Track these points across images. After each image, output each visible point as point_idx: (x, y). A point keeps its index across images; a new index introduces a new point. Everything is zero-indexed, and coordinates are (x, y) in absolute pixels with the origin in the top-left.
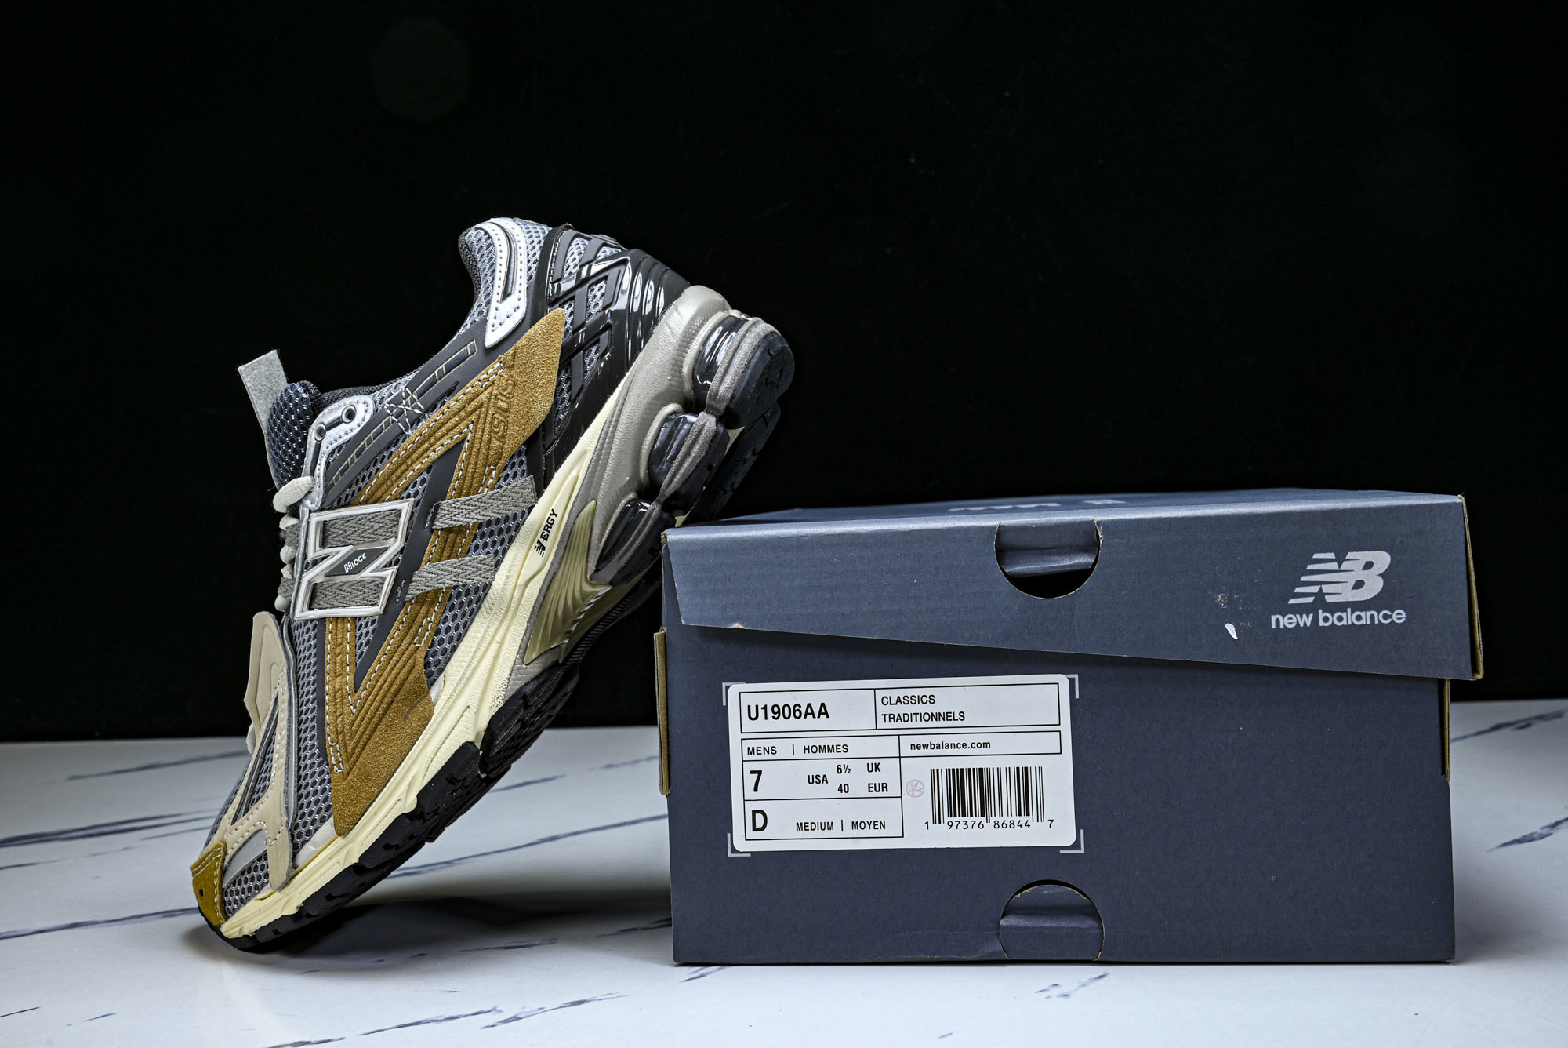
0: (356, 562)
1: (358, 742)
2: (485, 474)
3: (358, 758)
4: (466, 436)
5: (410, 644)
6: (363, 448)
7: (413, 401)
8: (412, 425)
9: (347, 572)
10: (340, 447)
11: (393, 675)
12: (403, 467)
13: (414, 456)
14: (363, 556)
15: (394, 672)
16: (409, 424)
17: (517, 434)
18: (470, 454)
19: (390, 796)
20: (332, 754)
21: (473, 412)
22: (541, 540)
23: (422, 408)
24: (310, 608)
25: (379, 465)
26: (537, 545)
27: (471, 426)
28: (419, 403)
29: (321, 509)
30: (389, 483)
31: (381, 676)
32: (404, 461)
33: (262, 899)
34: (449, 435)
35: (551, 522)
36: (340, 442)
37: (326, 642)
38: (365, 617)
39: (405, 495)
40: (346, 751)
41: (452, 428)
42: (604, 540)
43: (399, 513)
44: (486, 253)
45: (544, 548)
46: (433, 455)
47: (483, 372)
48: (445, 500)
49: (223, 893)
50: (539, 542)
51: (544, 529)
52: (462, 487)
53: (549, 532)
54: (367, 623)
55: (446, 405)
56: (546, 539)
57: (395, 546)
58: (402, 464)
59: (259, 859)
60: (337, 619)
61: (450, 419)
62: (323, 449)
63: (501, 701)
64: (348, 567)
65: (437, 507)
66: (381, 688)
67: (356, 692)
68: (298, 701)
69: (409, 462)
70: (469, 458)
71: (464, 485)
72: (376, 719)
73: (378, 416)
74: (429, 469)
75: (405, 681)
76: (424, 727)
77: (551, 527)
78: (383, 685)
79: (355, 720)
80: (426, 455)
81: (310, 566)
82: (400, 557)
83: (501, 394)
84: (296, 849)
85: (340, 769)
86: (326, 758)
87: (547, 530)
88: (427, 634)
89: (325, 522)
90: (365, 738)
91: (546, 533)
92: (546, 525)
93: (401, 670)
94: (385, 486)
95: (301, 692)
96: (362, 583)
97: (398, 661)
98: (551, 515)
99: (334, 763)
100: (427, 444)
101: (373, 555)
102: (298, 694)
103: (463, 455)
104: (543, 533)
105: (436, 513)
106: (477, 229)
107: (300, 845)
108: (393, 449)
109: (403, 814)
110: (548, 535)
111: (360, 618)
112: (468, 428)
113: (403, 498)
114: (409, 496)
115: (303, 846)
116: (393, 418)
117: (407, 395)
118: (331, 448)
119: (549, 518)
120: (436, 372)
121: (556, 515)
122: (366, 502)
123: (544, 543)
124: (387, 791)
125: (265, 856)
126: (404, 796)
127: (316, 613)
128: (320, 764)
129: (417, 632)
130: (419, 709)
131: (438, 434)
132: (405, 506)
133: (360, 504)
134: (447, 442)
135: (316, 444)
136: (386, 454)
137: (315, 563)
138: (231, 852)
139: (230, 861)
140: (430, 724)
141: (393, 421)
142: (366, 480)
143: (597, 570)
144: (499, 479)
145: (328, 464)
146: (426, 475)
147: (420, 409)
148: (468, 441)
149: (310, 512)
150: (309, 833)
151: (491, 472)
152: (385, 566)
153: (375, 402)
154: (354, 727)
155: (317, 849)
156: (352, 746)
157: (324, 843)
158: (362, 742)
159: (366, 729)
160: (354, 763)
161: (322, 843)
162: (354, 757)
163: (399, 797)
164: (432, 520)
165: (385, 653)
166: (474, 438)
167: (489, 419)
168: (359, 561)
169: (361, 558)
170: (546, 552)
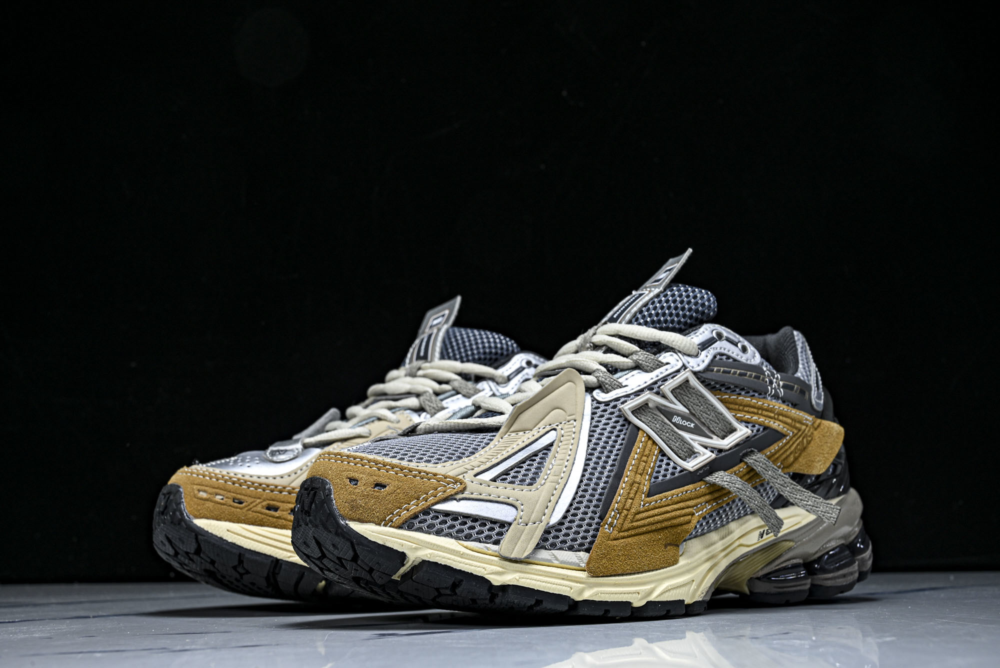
0: (684, 423)
1: (635, 528)
3: (627, 537)
4: (787, 436)
5: (693, 507)
6: (745, 374)
7: (778, 385)
8: (773, 396)
9: (673, 421)
10: (728, 357)
11: (678, 513)
12: (755, 410)
14: (692, 425)
16: (771, 393)
17: (802, 465)
20: (612, 515)
21: (796, 428)
22: (765, 532)
23: (783, 395)
25: (743, 393)
26: (762, 531)
27: (792, 434)
28: (782, 390)
29: (694, 373)
30: (741, 408)
31: (669, 505)
32: (758, 408)
33: (466, 548)
34: (784, 426)
36: (731, 355)
37: (636, 445)
39: (745, 424)
40: (622, 524)
41: (786, 423)
45: (762, 537)
46: (772, 424)
47: (806, 414)
48: (760, 452)
49: (425, 511)
54: (671, 463)
55: (789, 408)
56: (767, 534)
57: (717, 443)
58: (756, 408)
61: (787, 417)
62: (717, 345)
64: (676, 419)
65: (753, 452)
67: (648, 496)
69: (760, 411)
70: (781, 448)
71: (771, 457)
72: (654, 527)
73: (760, 369)
74: (765, 428)
75: (681, 525)
76: (673, 564)
79: (640, 513)
80: (769, 419)
81: (656, 391)
82: (718, 453)
83: (807, 437)
84: (537, 545)
85: (610, 530)
86: (601, 513)
88: (702, 512)
89: (687, 381)
90: (641, 530)
93: (682, 516)
94: (737, 406)
96: (681, 438)
97: (683, 509)
99: (608, 523)
100: (773, 415)
101: (698, 431)
103: (780, 444)
105: (750, 453)
107: (540, 546)
109: (631, 604)
110: (769, 533)
111: (664, 455)
112: (790, 433)
116: (767, 379)
117: (777, 378)
120: (796, 386)
122: (720, 401)
123: (765, 534)
125: (510, 524)
126: (642, 594)
127: (635, 420)
130: (671, 550)
131: (780, 417)
132: (742, 431)
133: (718, 398)
134: (780, 427)
136: (752, 393)
137: (658, 394)
138: (468, 494)
139: (461, 499)
141: (765, 381)
142: (730, 392)
145: (715, 356)
147: (780, 393)
148: (786, 440)
149: (684, 365)
150: (553, 546)
152: (702, 445)
154: (638, 517)
155: (556, 563)
156: (630, 525)
157: (565, 563)
158: (637, 531)
159: (644, 526)
160: (624, 538)
161: (562, 562)
162: (626, 534)
163: (640, 590)
164: (746, 455)
165: (678, 496)
166: (789, 441)
167: (798, 441)
168: (687, 424)
169: (689, 424)
170: (760, 540)
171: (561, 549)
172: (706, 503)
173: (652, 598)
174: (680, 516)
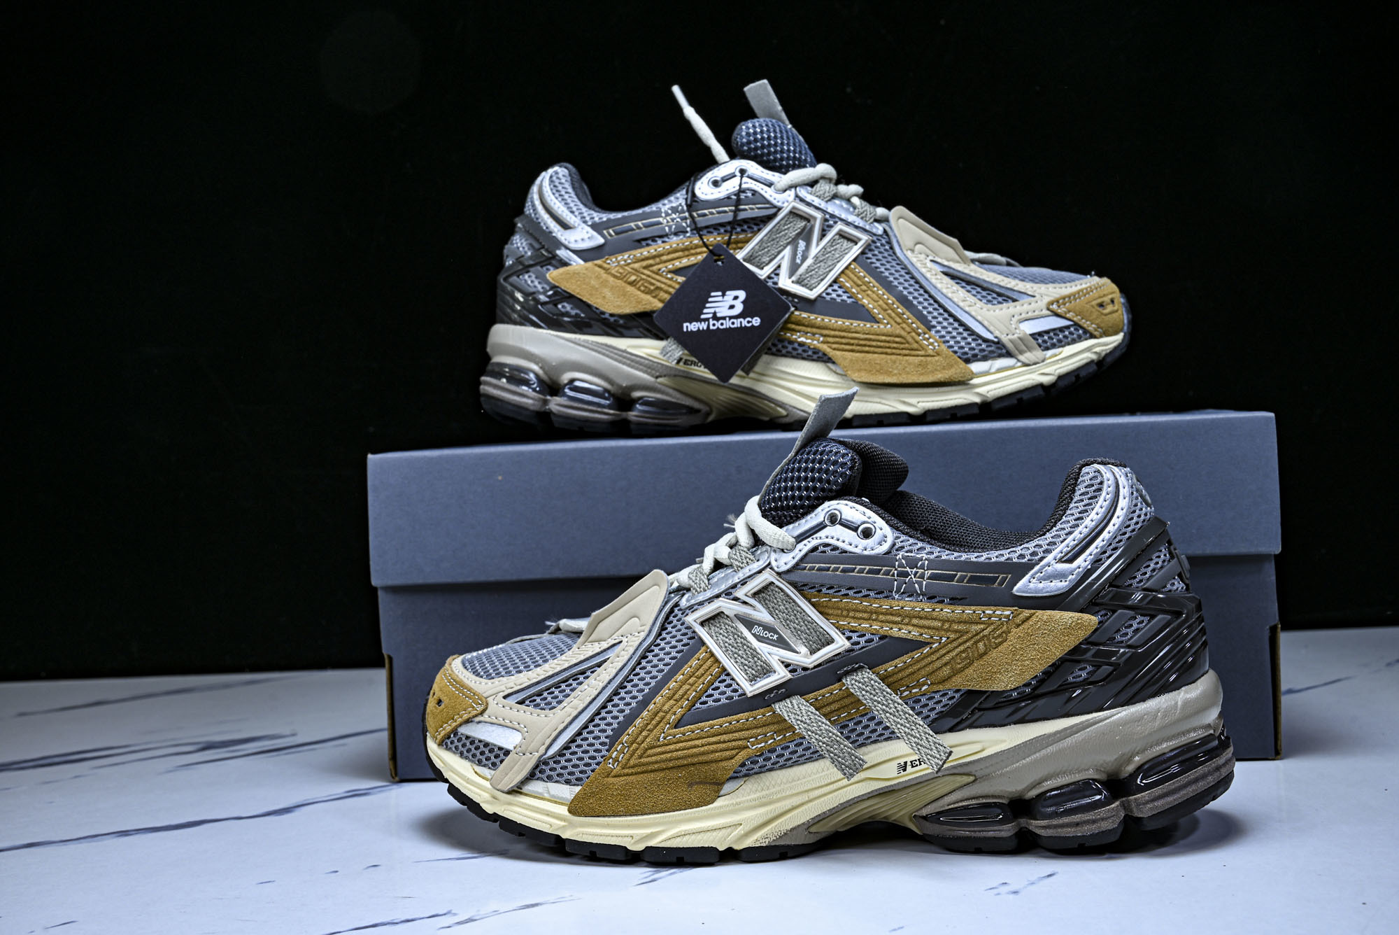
0: (766, 634)
1: (643, 765)
2: (918, 681)
3: (632, 774)
4: (934, 643)
5: (745, 739)
6: (853, 571)
7: (922, 576)
8: (903, 593)
9: (752, 632)
10: (835, 548)
11: (711, 747)
12: (865, 615)
13: (881, 617)
14: (775, 637)
15: (715, 746)
16: (902, 590)
17: (971, 679)
18: (923, 659)
19: (629, 826)
20: (618, 749)
21: (956, 631)
22: (909, 763)
23: (924, 590)
24: (702, 624)
25: (851, 593)
26: (902, 764)
27: (944, 639)
28: (924, 583)
29: (779, 574)
30: (845, 613)
31: (704, 738)
32: (871, 613)
33: (476, 772)
34: (922, 631)
36: (839, 544)
37: (689, 663)
38: (733, 679)
39: (848, 634)
40: (629, 760)
41: (929, 628)
42: (952, 806)
43: (830, 641)
44: (1086, 502)
45: (905, 770)
46: (895, 632)
47: (992, 608)
48: (870, 669)
49: (455, 732)
50: (906, 763)
52: (893, 675)
53: (920, 764)
54: (731, 685)
55: (940, 606)
56: (913, 767)
57: (804, 658)
58: (868, 612)
59: (500, 749)
60: (712, 655)
61: (935, 619)
62: (822, 534)
63: (767, 843)
64: (757, 629)
65: (861, 668)
66: (695, 747)
67: (676, 727)
68: (630, 675)
69: (874, 617)
70: (918, 661)
71: (896, 673)
72: (670, 765)
73: (886, 559)
74: (883, 637)
75: (716, 761)
76: (698, 806)
78: (698, 746)
79: (654, 747)
80: (891, 625)
81: (731, 597)
82: (800, 673)
83: (988, 639)
84: (531, 776)
85: (613, 765)
86: (612, 745)
87: (920, 762)
88: (763, 744)
89: (773, 583)
90: (650, 767)
91: (918, 763)
93: (721, 751)
94: (840, 612)
95: (637, 670)
96: (755, 653)
97: (724, 742)
99: (613, 756)
100: (899, 619)
101: (782, 643)
102: (634, 670)
103: (916, 654)
104: (916, 761)
105: (855, 670)
106: (1099, 471)
107: (536, 777)
108: (872, 594)
109: (625, 847)
110: (917, 765)
111: (728, 674)
112: (941, 638)
113: (844, 634)
114: (849, 638)
115: (538, 779)
116: (896, 572)
117: (922, 567)
118: (829, 541)
120: (959, 574)
122: (813, 605)
123: (909, 767)
124: (630, 821)
125: (507, 753)
126: (638, 838)
127: (702, 633)
128: (603, 744)
129: (758, 736)
130: (708, 789)
131: (915, 621)
132: (841, 643)
133: (810, 601)
134: (915, 634)
135: (821, 523)
136: (864, 592)
137: (736, 599)
138: (485, 717)
139: (479, 722)
140: (704, 808)
141: (893, 575)
142: (831, 591)
143: (925, 818)
144: (925, 694)
145: (815, 549)
146: (876, 638)
147: (921, 588)
148: (931, 648)
149: (769, 564)
150: (550, 778)
151: (923, 685)
152: (783, 662)
153: (894, 545)
154: (650, 752)
155: (546, 795)
156: (637, 761)
157: (555, 797)
158: (645, 768)
159: (656, 762)
160: (628, 775)
161: (553, 796)
162: (630, 771)
163: (634, 834)
164: (847, 673)
165: (721, 726)
166: (937, 650)
167: (962, 648)
168: (769, 635)
169: (771, 636)
170: (903, 773)
171: (557, 782)
172: (775, 733)
173: (653, 843)
174: (713, 752)
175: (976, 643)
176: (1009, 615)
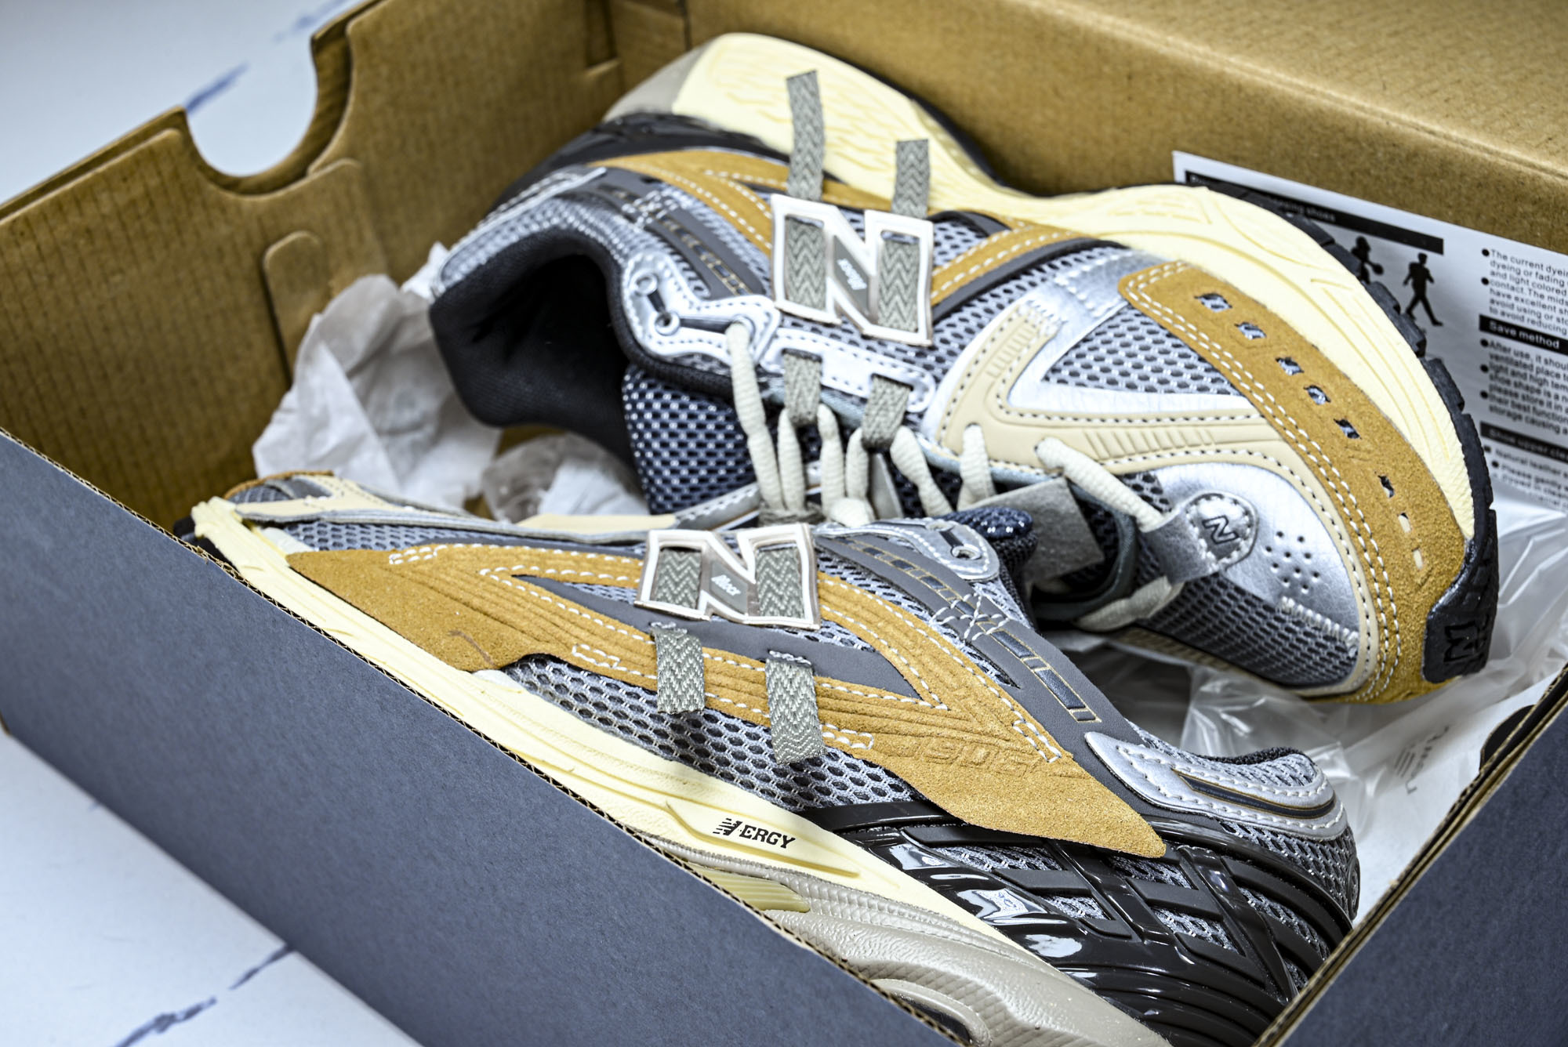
0: (727, 587)
2: (858, 732)
4: (925, 700)
8: (945, 625)
12: (872, 618)
13: (891, 630)
15: (536, 618)
16: (946, 622)
17: (928, 776)
18: (892, 707)
21: (967, 709)
22: (742, 827)
23: (976, 635)
26: (733, 822)
27: (944, 707)
32: (882, 619)
34: (925, 675)
35: (772, 840)
39: (827, 620)
43: (795, 615)
45: (727, 833)
46: (890, 652)
47: (1041, 728)
50: (739, 823)
51: (760, 830)
52: (833, 698)
53: (756, 838)
55: (976, 669)
56: (742, 835)
61: (955, 675)
65: (801, 666)
70: (884, 704)
71: (838, 699)
74: (868, 649)
77: (763, 840)
80: (892, 644)
83: (998, 755)
87: (758, 834)
91: (753, 833)
92: (766, 832)
98: (785, 837)
100: (910, 643)
103: (889, 696)
104: (754, 829)
105: (791, 663)
108: (906, 604)
110: (749, 837)
112: (940, 702)
119: (779, 835)
120: (1038, 657)
121: (784, 846)
123: (737, 832)
129: (597, 648)
131: (926, 659)
132: (807, 622)
134: (912, 672)
141: (952, 601)
144: (851, 755)
146: (859, 646)
147: (971, 635)
152: (710, 609)
153: (986, 583)
166: (923, 711)
167: (954, 734)
169: (732, 590)
170: (721, 836)
175: (979, 743)
176: (1053, 755)
